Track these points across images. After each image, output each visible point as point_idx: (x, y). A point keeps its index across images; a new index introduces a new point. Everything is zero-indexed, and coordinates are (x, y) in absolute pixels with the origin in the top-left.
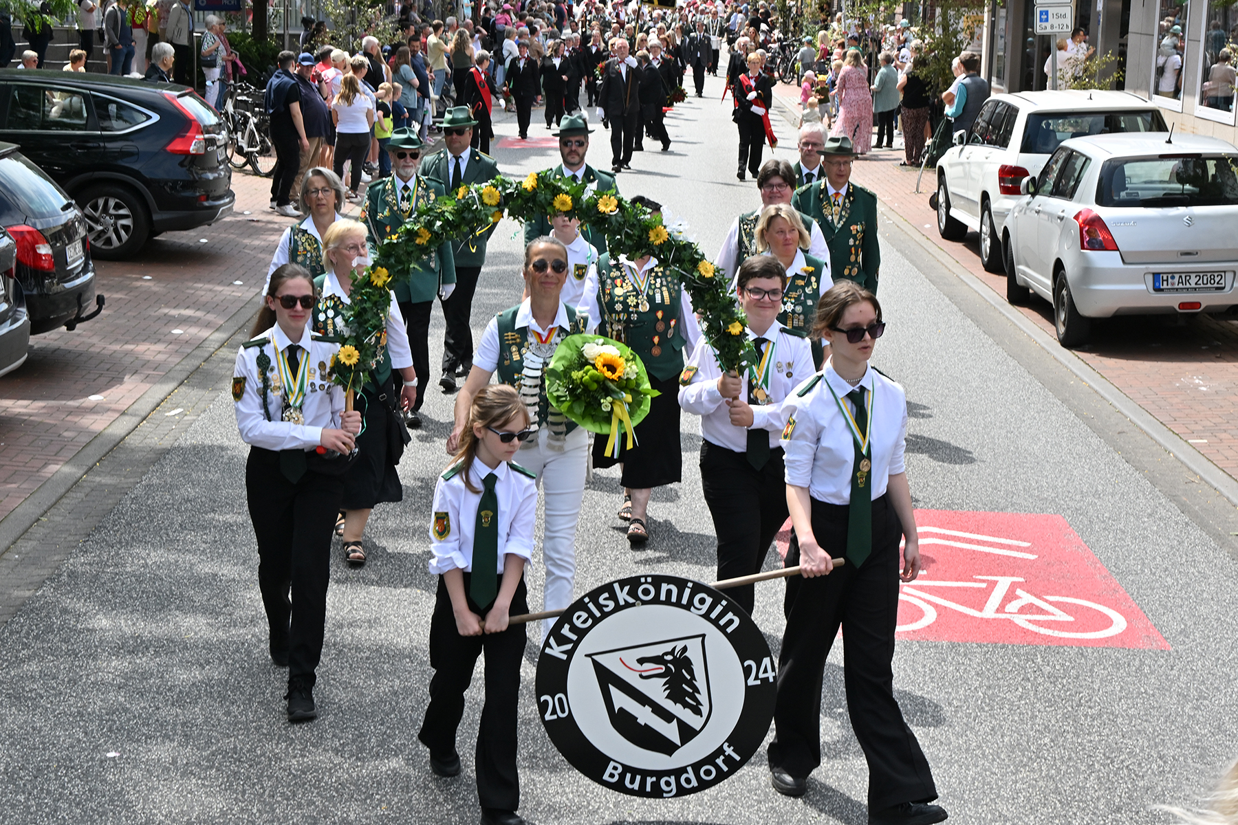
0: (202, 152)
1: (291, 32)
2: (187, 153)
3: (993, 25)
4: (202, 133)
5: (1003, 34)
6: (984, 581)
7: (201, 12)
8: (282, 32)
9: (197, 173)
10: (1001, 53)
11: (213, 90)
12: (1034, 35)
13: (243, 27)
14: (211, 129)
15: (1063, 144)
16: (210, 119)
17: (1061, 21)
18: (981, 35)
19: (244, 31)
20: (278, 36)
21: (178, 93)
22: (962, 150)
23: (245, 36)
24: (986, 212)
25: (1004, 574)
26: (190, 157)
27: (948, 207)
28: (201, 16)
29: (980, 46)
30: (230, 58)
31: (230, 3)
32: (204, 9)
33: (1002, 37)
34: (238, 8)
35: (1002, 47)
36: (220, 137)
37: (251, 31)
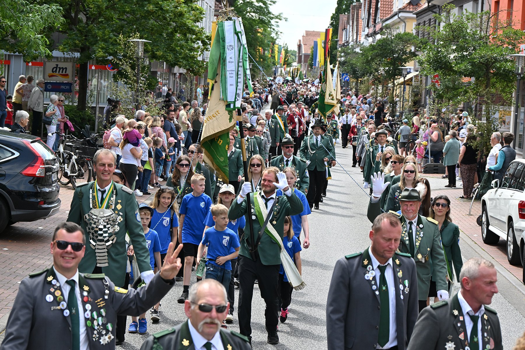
0: (43, 175)
1: (100, 106)
2: (34, 176)
3: (516, 117)
4: (44, 164)
5: (522, 122)
7: (48, 93)
8: (95, 105)
9: (39, 188)
10: (522, 133)
11: (52, 139)
13: (72, 102)
14: (49, 162)
16: (49, 156)
18: (509, 122)
19: (73, 104)
20: (93, 107)
21: (31, 140)
22: (497, 190)
23: (72, 107)
24: (511, 229)
26: (36, 178)
27: (488, 224)
29: (509, 128)
30: (63, 120)
31: (65, 87)
32: (50, 91)
33: (522, 124)
34: (70, 91)
35: (522, 130)
36: (54, 167)
37: (77, 104)
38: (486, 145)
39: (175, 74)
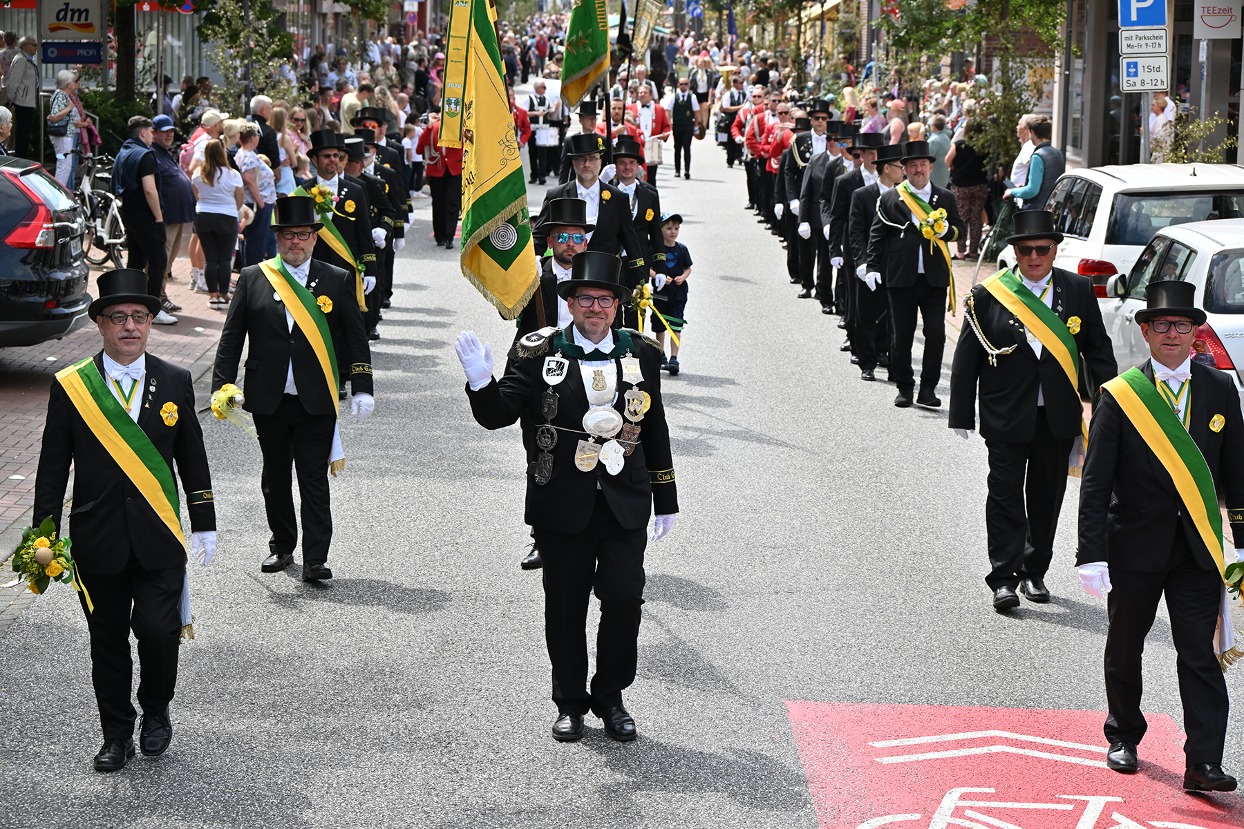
0: (51, 245)
2: (32, 246)
3: (1067, 81)
4: (51, 221)
5: (1079, 90)
6: (1069, 802)
7: (50, 66)
9: (45, 273)
10: (1077, 116)
12: (1119, 93)
13: (105, 84)
14: (62, 215)
15: (1160, 232)
16: (62, 202)
17: (1154, 75)
18: (1051, 93)
19: (106, 88)
23: (105, 96)
25: (1096, 793)
26: (35, 252)
28: (50, 72)
29: (1051, 106)
30: (86, 124)
31: (88, 53)
32: (54, 61)
33: (1078, 95)
34: (98, 59)
35: (1079, 108)
36: (75, 226)
37: (115, 89)
38: (1005, 142)
39: (324, 16)
